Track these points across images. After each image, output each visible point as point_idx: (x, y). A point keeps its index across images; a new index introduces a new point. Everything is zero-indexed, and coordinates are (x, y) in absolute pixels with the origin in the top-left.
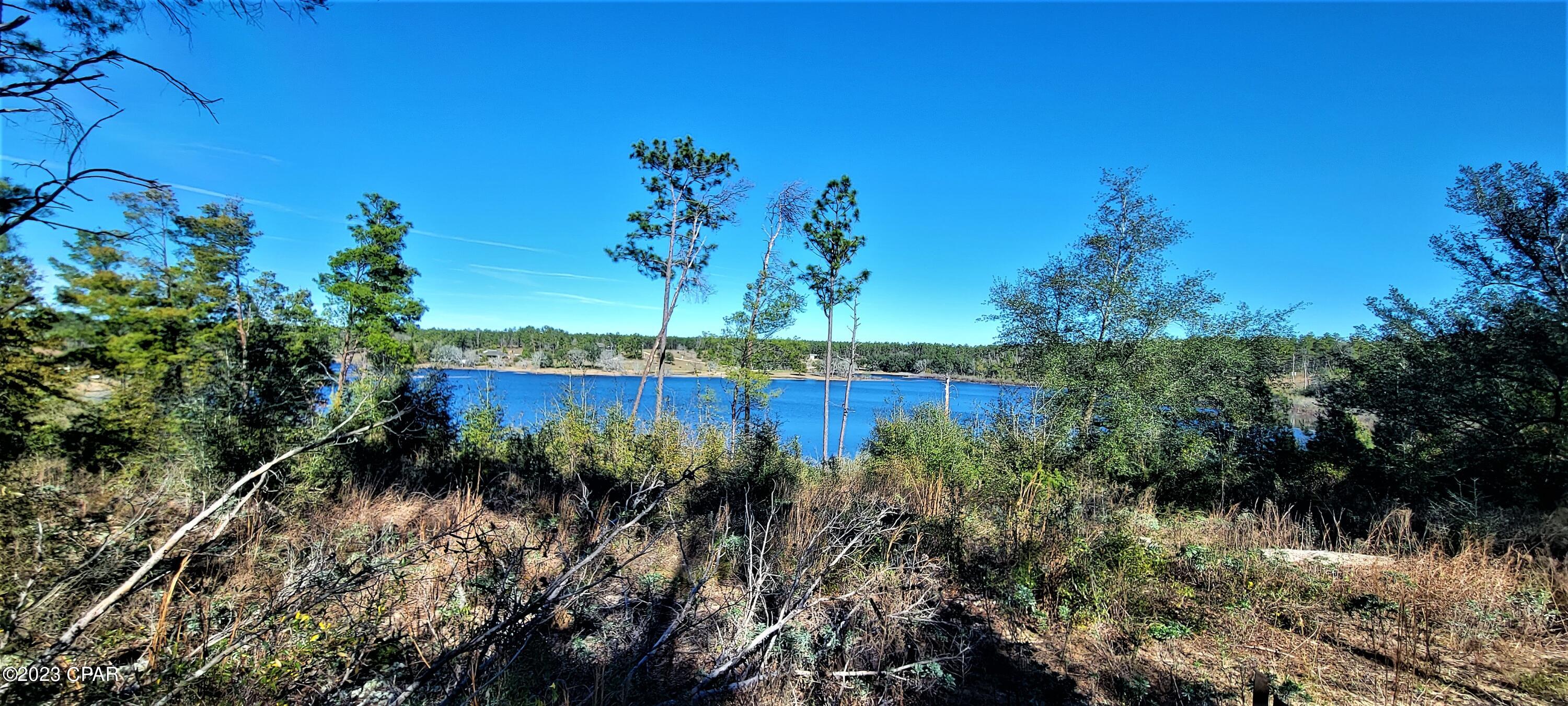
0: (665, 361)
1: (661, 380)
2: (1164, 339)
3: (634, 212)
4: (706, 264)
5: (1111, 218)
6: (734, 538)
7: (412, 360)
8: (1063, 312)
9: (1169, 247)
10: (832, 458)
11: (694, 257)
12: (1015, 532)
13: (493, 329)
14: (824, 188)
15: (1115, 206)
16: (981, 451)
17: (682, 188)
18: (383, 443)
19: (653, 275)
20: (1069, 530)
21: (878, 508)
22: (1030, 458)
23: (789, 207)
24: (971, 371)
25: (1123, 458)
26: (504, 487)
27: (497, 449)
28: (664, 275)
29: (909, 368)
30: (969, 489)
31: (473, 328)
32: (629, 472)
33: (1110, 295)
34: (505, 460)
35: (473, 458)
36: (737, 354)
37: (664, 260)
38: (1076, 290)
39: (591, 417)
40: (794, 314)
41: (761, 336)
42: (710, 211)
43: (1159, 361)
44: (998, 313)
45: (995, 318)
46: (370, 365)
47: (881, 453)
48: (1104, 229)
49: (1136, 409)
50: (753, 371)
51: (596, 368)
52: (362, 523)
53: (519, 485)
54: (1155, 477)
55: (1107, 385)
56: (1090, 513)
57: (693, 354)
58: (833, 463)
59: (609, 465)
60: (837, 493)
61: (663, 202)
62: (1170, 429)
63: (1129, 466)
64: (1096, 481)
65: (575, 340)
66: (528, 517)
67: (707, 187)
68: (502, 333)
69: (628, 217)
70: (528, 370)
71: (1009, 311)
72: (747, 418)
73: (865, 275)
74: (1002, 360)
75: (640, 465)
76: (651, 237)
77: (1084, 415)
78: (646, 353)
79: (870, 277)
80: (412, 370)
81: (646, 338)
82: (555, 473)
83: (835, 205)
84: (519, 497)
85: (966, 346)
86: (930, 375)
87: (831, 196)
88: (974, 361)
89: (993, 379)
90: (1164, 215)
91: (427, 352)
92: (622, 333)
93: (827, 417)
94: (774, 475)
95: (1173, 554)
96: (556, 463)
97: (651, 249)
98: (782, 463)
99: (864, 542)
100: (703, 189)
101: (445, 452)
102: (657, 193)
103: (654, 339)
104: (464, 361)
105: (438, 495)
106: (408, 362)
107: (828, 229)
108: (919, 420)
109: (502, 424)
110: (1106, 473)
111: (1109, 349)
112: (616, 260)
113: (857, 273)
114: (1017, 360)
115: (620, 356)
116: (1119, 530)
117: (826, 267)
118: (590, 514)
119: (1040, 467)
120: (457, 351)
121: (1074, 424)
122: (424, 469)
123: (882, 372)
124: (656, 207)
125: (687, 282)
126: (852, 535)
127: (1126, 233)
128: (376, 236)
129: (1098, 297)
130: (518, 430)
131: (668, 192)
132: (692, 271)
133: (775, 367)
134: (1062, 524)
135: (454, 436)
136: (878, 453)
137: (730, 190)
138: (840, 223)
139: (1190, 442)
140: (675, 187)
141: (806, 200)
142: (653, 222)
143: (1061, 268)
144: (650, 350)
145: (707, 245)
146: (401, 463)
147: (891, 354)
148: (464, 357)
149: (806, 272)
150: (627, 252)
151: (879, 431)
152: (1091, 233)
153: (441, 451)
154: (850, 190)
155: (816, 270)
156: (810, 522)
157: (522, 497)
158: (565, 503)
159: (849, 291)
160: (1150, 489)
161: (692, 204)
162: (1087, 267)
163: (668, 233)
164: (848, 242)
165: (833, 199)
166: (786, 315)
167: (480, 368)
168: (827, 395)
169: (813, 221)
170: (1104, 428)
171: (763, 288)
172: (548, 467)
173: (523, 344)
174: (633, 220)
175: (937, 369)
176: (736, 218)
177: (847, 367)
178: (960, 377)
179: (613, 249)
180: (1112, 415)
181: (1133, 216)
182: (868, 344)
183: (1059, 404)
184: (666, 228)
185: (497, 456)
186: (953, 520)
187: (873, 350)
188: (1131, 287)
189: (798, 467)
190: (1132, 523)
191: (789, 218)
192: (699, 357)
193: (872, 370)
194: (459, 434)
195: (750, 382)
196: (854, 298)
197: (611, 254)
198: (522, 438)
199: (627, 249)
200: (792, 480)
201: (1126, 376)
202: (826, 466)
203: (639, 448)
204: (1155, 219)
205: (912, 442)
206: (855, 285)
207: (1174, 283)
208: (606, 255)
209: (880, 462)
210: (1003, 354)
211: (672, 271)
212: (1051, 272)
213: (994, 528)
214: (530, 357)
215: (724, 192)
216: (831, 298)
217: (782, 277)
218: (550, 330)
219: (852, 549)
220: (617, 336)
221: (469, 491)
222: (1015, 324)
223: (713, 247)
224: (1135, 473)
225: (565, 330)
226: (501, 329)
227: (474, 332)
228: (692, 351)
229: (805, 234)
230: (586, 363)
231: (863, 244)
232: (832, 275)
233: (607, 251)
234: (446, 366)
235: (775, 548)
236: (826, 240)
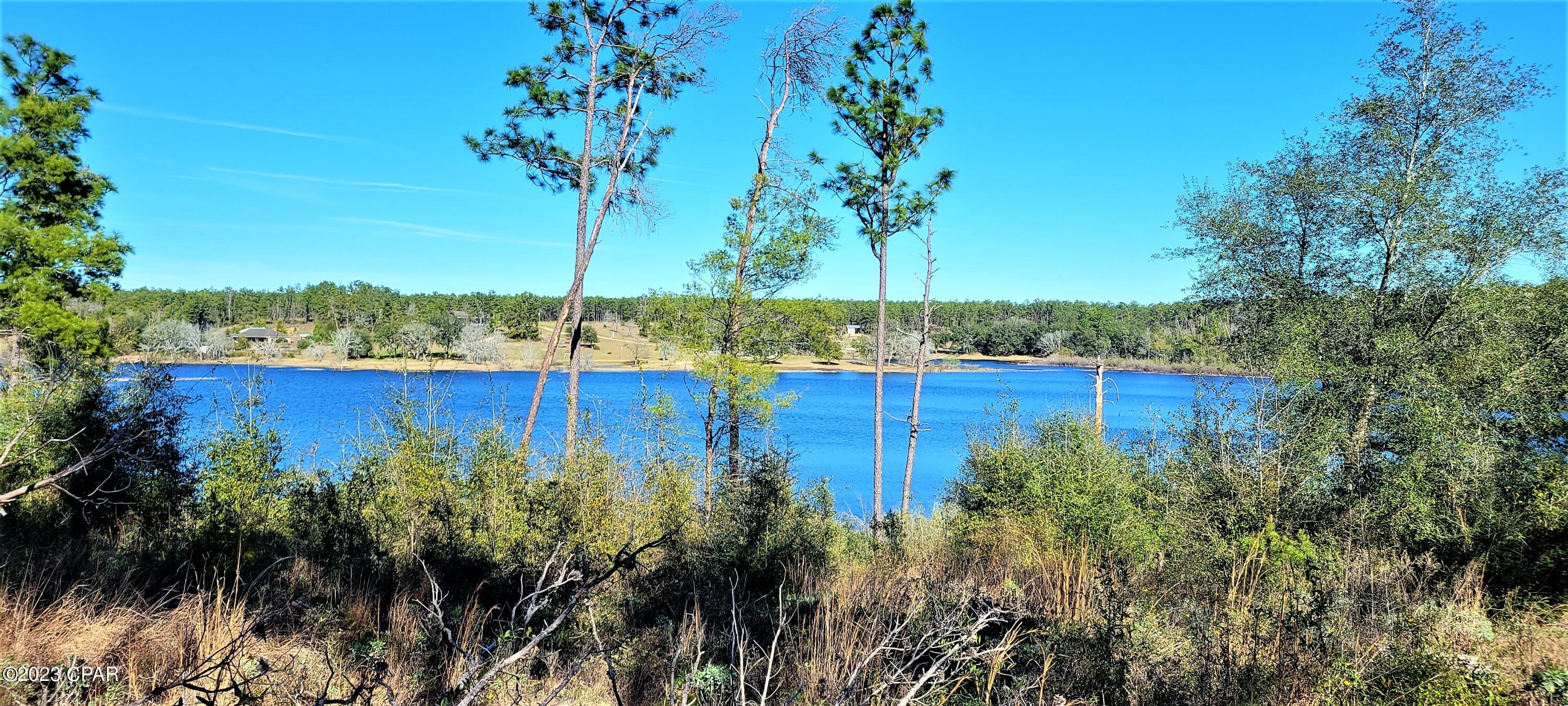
0: (581, 342)
1: (574, 379)
2: (1501, 285)
3: (516, 66)
4: (653, 163)
5: (1402, 64)
6: (714, 671)
7: (106, 350)
8: (1313, 240)
9: (1509, 114)
10: (890, 515)
11: (630, 150)
12: (1225, 650)
13: (256, 287)
14: (866, 19)
15: (1410, 41)
16: (1162, 499)
17: (605, 21)
18: (54, 507)
19: (555, 185)
20: (1323, 647)
21: (975, 608)
22: (1252, 510)
23: (802, 55)
24: (1142, 351)
25: (1425, 508)
26: (285, 584)
27: (272, 513)
28: (576, 185)
29: (1029, 347)
30: (1141, 568)
31: (220, 287)
32: (518, 548)
33: (1401, 208)
34: (287, 532)
35: (227, 530)
36: (712, 328)
37: (575, 156)
38: (1336, 200)
39: (445, 449)
40: (816, 254)
41: (759, 294)
42: (659, 65)
43: (1493, 327)
44: (1191, 244)
45: (1188, 252)
46: (25, 359)
47: (980, 506)
48: (1388, 86)
49: (1449, 416)
50: (745, 362)
51: (454, 357)
52: (19, 658)
53: (314, 580)
54: (1482, 542)
55: (1394, 374)
56: (1365, 610)
57: (633, 328)
58: (892, 526)
59: (482, 538)
60: (899, 582)
61: (571, 49)
62: (1513, 453)
63: (1436, 522)
64: (1375, 551)
65: (412, 307)
66: (330, 643)
67: (652, 20)
68: (274, 295)
69: (506, 77)
70: (326, 363)
71: (1211, 241)
72: (734, 445)
73: (945, 177)
74: (1200, 330)
75: (539, 538)
76: (550, 114)
77: (1352, 430)
78: (546, 328)
79: (954, 182)
80: (106, 368)
81: (544, 301)
82: (380, 555)
83: (887, 51)
84: (314, 602)
85: (1134, 306)
86: (1067, 359)
87: (880, 33)
88: (1148, 332)
89: (1184, 365)
90: (1496, 57)
91: (134, 332)
92: (500, 292)
93: (879, 441)
94: (784, 553)
95: (1519, 684)
96: (384, 537)
97: (551, 136)
98: (798, 528)
99: (947, 674)
100: (644, 23)
101: (171, 519)
102: (559, 32)
103: (561, 302)
104: (204, 349)
105: (161, 603)
106: (98, 353)
107: (875, 95)
108: (1049, 444)
109: (279, 466)
110: (1394, 536)
111: (1398, 308)
112: (484, 157)
113: (932, 176)
114: (1228, 329)
115: (498, 334)
116: (1417, 643)
117: (873, 167)
118: (445, 635)
119: (1271, 526)
120: (190, 331)
121: (1334, 446)
122: (131, 555)
123: (979, 356)
124: (557, 59)
125: (618, 198)
126: (925, 662)
127: (1428, 90)
128: (27, 119)
129: (1377, 212)
130: (309, 476)
131: (579, 30)
132: (628, 176)
133: (783, 351)
134: (1309, 634)
135: (189, 491)
136: (975, 506)
137: (693, 24)
138: (896, 83)
139: (1549, 478)
140: (593, 20)
141: (834, 40)
142: (554, 85)
143: (1308, 160)
144: (554, 323)
145: (655, 128)
146: (87, 543)
147: (997, 323)
148: (203, 341)
149: (836, 175)
150: (506, 142)
151: (974, 465)
152: (1364, 94)
153: (164, 518)
154: (914, 23)
155: (855, 170)
156: (850, 636)
157: (320, 600)
158: (400, 613)
159: (916, 209)
160: (1474, 565)
161: (625, 51)
162: (1357, 157)
163: (582, 107)
164: (912, 119)
165: (884, 39)
166: (803, 257)
167: (236, 361)
168: (879, 400)
169: (847, 81)
170: (1389, 455)
171: (761, 205)
172: (368, 545)
173: (315, 316)
174: (515, 83)
175: (1081, 349)
176: (708, 77)
177: (915, 347)
178: (1124, 362)
179: (480, 137)
180: (1405, 430)
181: (1442, 61)
182: (955, 304)
183: (1304, 411)
184: (576, 98)
185: (272, 524)
186: (1111, 629)
187: (962, 316)
188: (1438, 192)
189: (828, 534)
190: (1441, 629)
191: (805, 79)
192: (643, 334)
193: (961, 352)
194: (198, 486)
195: (737, 380)
196: (925, 221)
197: (475, 146)
198: (317, 490)
199: (506, 137)
200: (819, 559)
201: (1431, 357)
202: (881, 533)
203: (535, 506)
204: (1481, 63)
205: (1036, 487)
206: (926, 197)
207: (1519, 183)
208: (466, 147)
209: (980, 525)
210: (1202, 318)
211: (591, 176)
212: (1290, 167)
213: (1187, 643)
214: (328, 340)
215: (683, 30)
216: (882, 223)
217: (793, 185)
218: (366, 289)
219: (926, 687)
220: (492, 298)
221: (220, 593)
222: (1224, 264)
223: (666, 132)
224: (1448, 536)
225: (394, 288)
226: (273, 289)
227: (222, 295)
228: (631, 323)
229: (832, 108)
230: (435, 348)
231: (941, 123)
232: (885, 181)
233: (468, 140)
234: (170, 360)
235: (787, 686)
236: (871, 116)
